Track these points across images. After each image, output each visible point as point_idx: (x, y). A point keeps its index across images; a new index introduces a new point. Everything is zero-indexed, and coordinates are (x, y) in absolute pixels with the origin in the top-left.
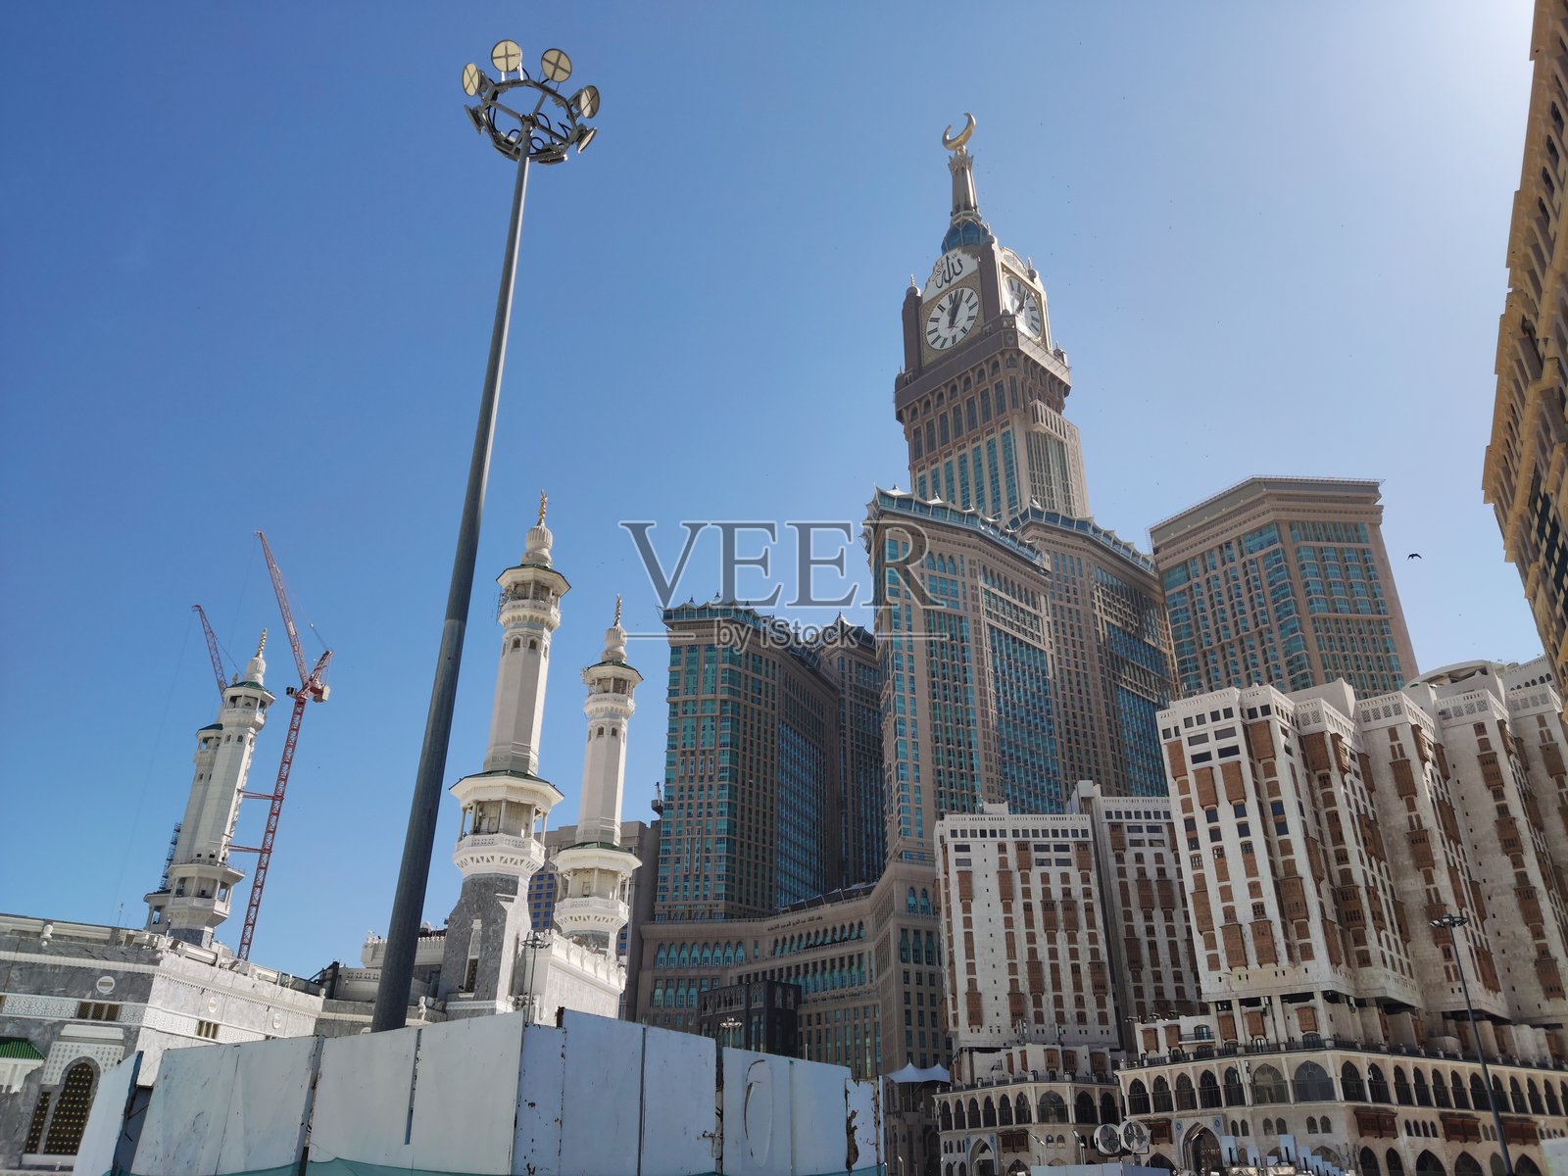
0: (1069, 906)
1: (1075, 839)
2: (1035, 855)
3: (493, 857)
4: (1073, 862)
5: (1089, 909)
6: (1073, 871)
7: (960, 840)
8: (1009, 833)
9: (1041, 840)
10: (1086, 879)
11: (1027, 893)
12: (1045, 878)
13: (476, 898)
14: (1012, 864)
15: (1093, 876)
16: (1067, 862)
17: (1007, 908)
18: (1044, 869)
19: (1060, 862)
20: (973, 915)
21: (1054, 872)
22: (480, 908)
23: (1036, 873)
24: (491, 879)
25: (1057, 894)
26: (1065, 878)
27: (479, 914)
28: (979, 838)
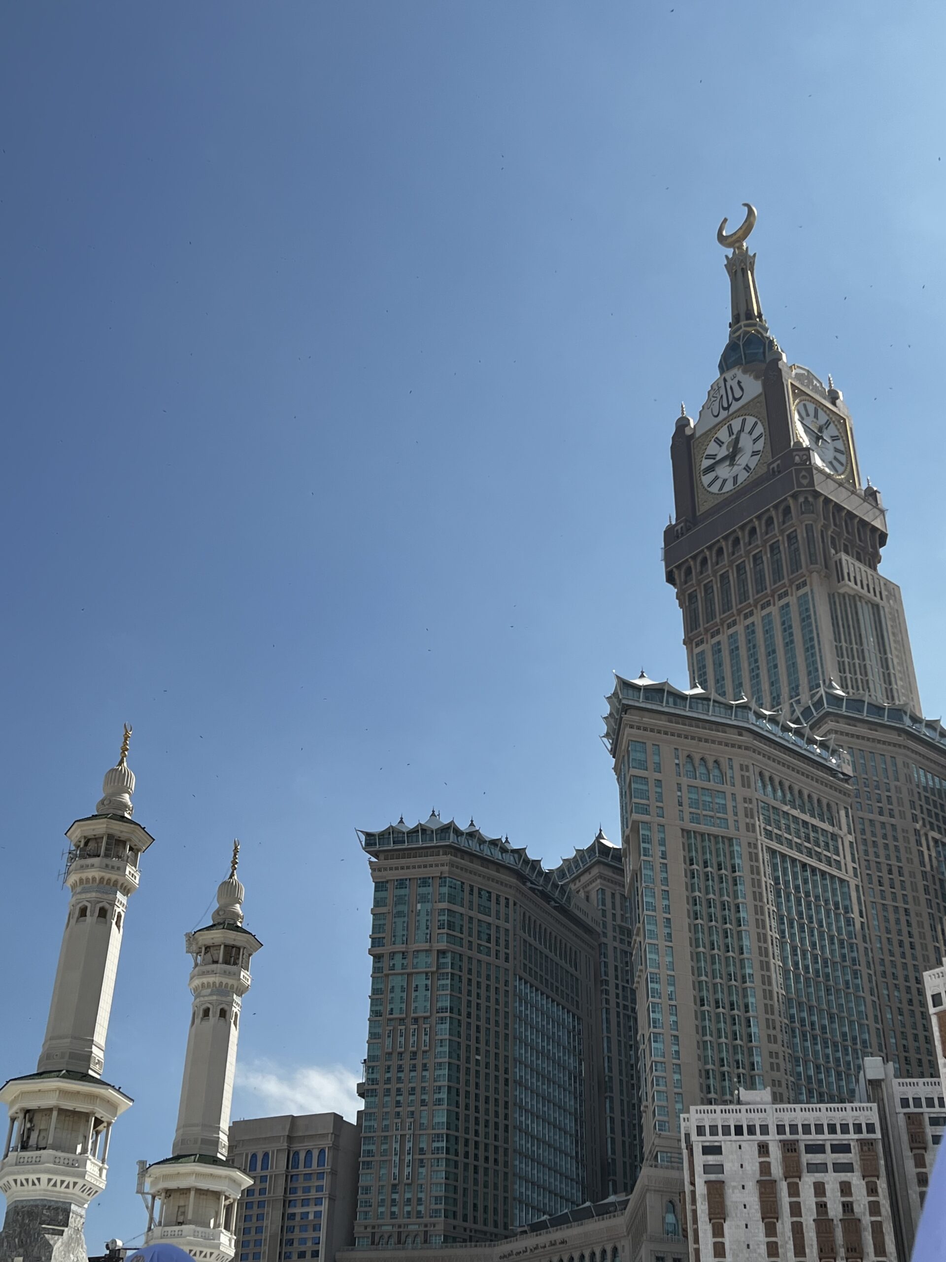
0: (851, 1223)
1: (856, 1136)
2: (806, 1158)
3: (39, 1179)
4: (856, 1166)
5: (877, 1228)
6: (856, 1180)
7: (708, 1138)
8: (773, 1129)
9: (814, 1138)
10: (872, 1190)
11: (796, 1210)
12: (820, 1189)
13: (18, 1230)
14: (777, 1171)
15: (882, 1185)
16: (847, 1168)
17: (771, 1230)
18: (819, 1177)
19: (839, 1168)
20: (727, 1241)
21: (832, 1180)
22: (22, 1244)
23: (807, 1182)
24: (37, 1206)
25: (835, 1211)
26: (846, 1188)
27: (21, 1251)
28: (733, 1137)
